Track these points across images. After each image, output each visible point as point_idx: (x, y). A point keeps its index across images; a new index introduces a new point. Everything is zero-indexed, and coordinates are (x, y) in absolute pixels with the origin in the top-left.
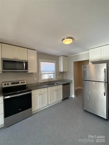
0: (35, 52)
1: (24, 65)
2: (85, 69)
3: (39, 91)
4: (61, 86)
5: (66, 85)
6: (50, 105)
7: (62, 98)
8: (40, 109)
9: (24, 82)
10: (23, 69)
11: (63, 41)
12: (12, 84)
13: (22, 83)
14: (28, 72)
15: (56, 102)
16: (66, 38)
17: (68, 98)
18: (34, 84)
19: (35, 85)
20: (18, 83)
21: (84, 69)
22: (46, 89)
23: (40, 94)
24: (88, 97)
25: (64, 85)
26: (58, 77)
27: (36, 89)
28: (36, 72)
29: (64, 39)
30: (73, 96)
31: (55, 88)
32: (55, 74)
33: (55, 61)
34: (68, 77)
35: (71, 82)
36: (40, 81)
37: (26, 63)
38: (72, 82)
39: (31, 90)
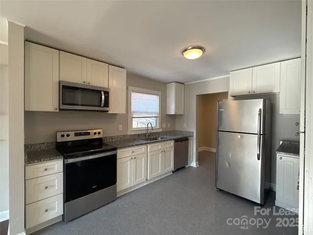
0: (124, 71)
1: (103, 97)
2: (223, 110)
3: (131, 152)
4: (172, 143)
5: (182, 142)
6: (150, 180)
7: (172, 167)
8: (131, 187)
9: (99, 133)
10: (100, 106)
11: (185, 53)
12: (76, 135)
13: (95, 133)
14: (109, 112)
15: (163, 175)
16: (190, 48)
17: (184, 167)
18: (118, 137)
19: (119, 139)
20: (88, 134)
21: (221, 110)
22: (143, 148)
23: (133, 157)
24: (227, 164)
25: (176, 141)
26: (164, 126)
27: (126, 147)
28: (124, 112)
29: (186, 50)
30: (194, 164)
31: (159, 146)
32: (158, 119)
33: (160, 93)
34: (185, 125)
35: (190, 136)
36: (129, 133)
37: (107, 93)
38: (192, 136)
39: (115, 149)
